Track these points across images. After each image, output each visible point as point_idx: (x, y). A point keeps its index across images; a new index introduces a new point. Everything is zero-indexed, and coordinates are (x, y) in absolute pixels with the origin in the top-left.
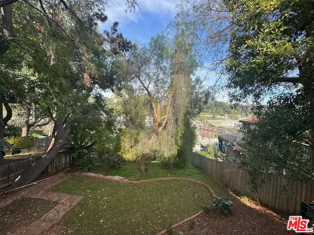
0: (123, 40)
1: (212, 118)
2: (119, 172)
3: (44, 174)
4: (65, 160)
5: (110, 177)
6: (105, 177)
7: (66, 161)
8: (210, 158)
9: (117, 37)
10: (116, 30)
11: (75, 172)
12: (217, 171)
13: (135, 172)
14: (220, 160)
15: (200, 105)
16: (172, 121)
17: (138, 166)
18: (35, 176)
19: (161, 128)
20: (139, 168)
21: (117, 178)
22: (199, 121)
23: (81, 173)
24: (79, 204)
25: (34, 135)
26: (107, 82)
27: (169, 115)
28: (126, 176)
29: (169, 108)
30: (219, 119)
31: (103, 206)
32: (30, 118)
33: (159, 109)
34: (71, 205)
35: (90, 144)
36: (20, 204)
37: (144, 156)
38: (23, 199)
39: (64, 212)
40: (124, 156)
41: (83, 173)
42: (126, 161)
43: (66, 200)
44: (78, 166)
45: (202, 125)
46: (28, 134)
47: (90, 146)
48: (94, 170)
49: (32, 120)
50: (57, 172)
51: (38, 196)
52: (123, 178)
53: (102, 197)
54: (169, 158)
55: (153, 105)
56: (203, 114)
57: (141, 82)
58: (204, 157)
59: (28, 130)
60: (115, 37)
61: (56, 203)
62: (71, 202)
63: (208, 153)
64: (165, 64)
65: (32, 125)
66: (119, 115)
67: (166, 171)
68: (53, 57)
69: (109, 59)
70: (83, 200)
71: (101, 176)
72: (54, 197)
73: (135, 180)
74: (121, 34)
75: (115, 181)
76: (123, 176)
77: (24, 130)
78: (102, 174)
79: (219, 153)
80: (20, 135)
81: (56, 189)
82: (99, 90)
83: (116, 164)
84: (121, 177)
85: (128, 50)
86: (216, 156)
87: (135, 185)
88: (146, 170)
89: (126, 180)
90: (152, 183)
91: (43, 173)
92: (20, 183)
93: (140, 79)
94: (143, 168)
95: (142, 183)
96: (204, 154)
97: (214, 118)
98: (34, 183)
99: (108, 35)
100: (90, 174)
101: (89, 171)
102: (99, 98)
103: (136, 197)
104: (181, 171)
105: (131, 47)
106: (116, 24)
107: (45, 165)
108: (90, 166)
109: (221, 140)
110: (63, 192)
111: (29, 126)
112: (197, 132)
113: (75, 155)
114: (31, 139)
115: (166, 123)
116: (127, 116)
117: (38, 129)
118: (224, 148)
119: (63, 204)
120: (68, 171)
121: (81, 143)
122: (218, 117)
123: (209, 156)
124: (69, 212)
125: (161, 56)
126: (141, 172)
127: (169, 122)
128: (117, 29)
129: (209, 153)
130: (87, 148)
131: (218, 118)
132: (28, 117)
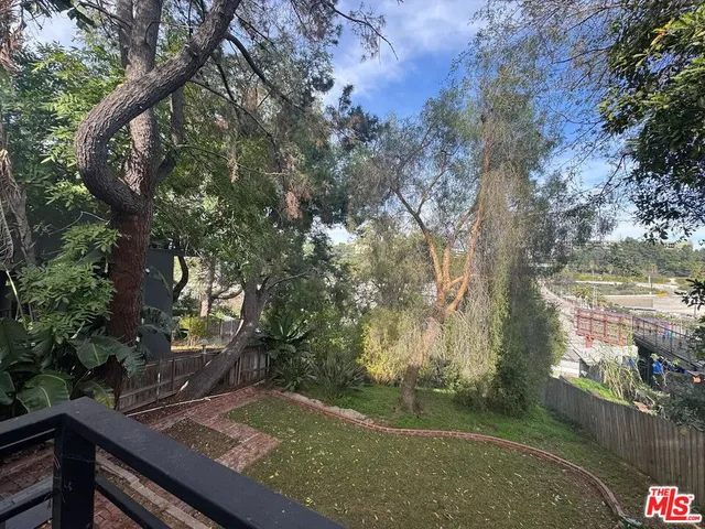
0: (362, 118)
1: (619, 288)
2: (356, 401)
3: (222, 384)
4: (257, 363)
5: (335, 409)
6: (326, 408)
7: (259, 365)
8: (610, 399)
9: (351, 114)
10: (348, 102)
11: (272, 388)
12: (632, 439)
13: (392, 407)
14: (642, 408)
15: (561, 247)
16: (481, 289)
17: (398, 395)
18: (208, 385)
19: (452, 306)
20: (400, 400)
21: (350, 413)
22: (574, 298)
23: (283, 392)
24: (272, 453)
25: (220, 315)
26: (336, 207)
27: (470, 274)
28: (369, 413)
29: (472, 259)
30: (644, 291)
31: (316, 469)
32: (214, 285)
33: (446, 261)
34: (258, 453)
35: (300, 335)
36: (183, 432)
37: (412, 371)
38: (189, 424)
39: (244, 463)
40: (371, 369)
41: (287, 394)
42: (374, 380)
43: (250, 441)
44: (278, 377)
45: (584, 306)
46: (209, 312)
47: (301, 339)
48: (306, 390)
49: (216, 287)
50: (244, 384)
51: (209, 423)
52: (363, 417)
53: (316, 449)
54: (478, 385)
55: (432, 250)
56: (587, 278)
57: (404, 201)
58: (587, 394)
59: (210, 306)
60: (346, 115)
61: (235, 442)
62: (258, 446)
63: (603, 385)
64: (461, 155)
65: (216, 297)
66: (365, 280)
67: (467, 417)
68: (236, 167)
69: (341, 164)
70: (280, 447)
71: (319, 404)
72: (233, 429)
73: (389, 426)
74: (359, 108)
75: (346, 420)
76: (363, 413)
77: (205, 304)
78: (322, 401)
79: (642, 389)
80: (198, 314)
81: (237, 416)
82: (323, 226)
83: (349, 383)
84: (359, 414)
85: (373, 137)
86: (628, 395)
87: (388, 436)
88: (417, 406)
89: (369, 422)
90: (429, 439)
91: (221, 382)
92: (187, 395)
93: (400, 196)
94: (409, 399)
95: (405, 434)
96: (586, 385)
97: (625, 287)
98: (206, 398)
99: (334, 114)
100: (298, 397)
101: (298, 389)
102: (321, 243)
103: (387, 465)
104: (513, 425)
105: (380, 129)
106: (348, 89)
107: (225, 367)
108: (299, 379)
109: (645, 350)
110: (248, 423)
111: (212, 298)
112: (567, 326)
113: (273, 354)
114: (213, 321)
115: (466, 294)
116: (380, 281)
117: (224, 304)
118: (659, 376)
119: (245, 447)
120: (261, 385)
121: (286, 331)
122: (639, 285)
123: (605, 394)
124: (254, 465)
125: (450, 139)
126: (405, 409)
127: (472, 292)
128: (351, 99)
129: (606, 386)
130: (296, 343)
131: (642, 289)
132: (211, 283)
